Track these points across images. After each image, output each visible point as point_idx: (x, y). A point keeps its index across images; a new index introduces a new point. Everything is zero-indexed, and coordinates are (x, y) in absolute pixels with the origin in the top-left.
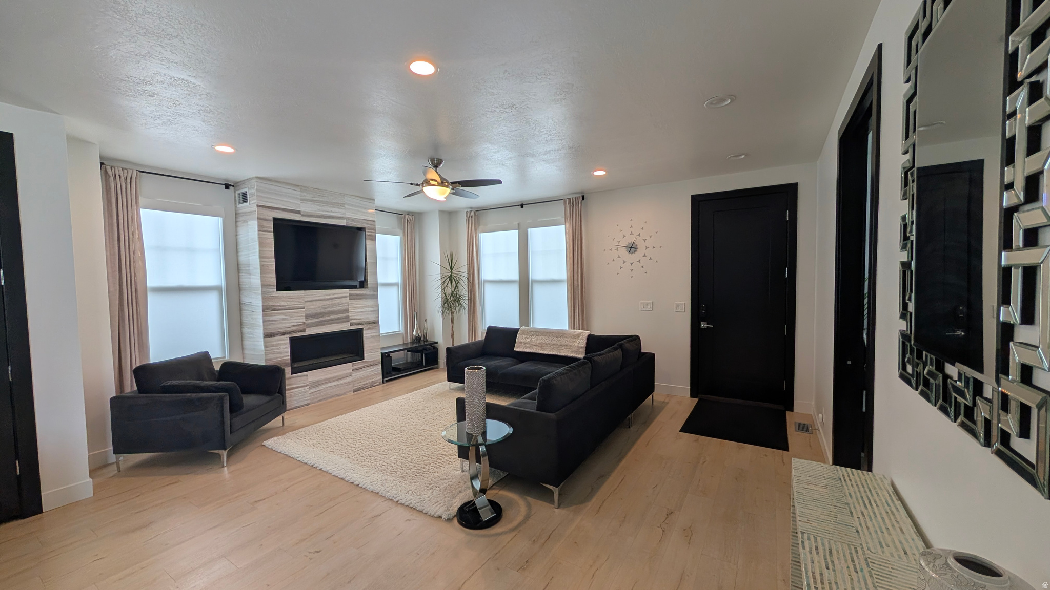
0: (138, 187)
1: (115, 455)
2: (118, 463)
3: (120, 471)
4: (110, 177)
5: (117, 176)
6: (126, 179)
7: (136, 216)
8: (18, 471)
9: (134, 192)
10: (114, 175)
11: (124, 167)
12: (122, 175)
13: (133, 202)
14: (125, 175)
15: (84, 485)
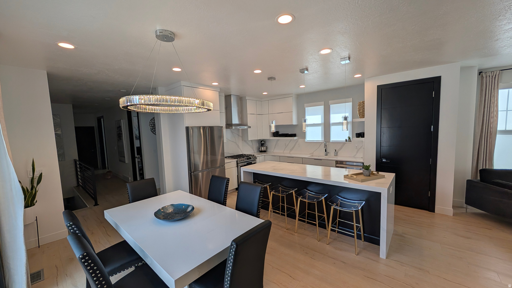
0: (499, 79)
1: (466, 205)
2: (466, 208)
3: (467, 212)
4: (484, 78)
5: (488, 77)
6: (492, 77)
7: (496, 94)
8: (429, 195)
9: (496, 82)
10: (486, 76)
11: (492, 71)
12: (490, 75)
13: (495, 87)
14: (492, 75)
15: (450, 211)
